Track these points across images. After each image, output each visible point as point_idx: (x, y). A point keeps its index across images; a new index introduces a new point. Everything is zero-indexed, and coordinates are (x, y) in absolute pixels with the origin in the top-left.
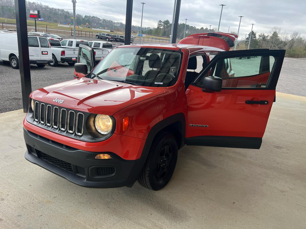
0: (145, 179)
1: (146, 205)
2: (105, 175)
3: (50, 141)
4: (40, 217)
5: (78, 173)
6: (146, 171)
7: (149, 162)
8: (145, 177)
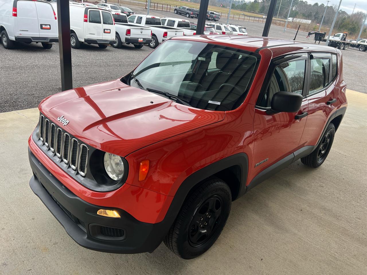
5: (80, 223)
6: (174, 233)
7: (180, 223)
8: (172, 241)
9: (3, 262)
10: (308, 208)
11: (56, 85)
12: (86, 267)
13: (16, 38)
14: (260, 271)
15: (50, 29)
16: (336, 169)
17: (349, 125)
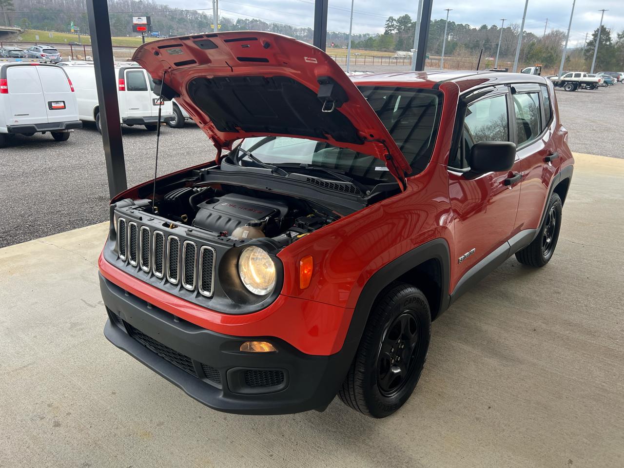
0: (354, 391)
2: (262, 386)
3: (147, 306)
5: (206, 377)
6: (356, 372)
7: (364, 354)
9: (83, 462)
10: (544, 326)
11: (93, 194)
12: (218, 451)
13: (9, 129)
14: (495, 422)
15: (64, 107)
16: (572, 265)
17: (577, 201)
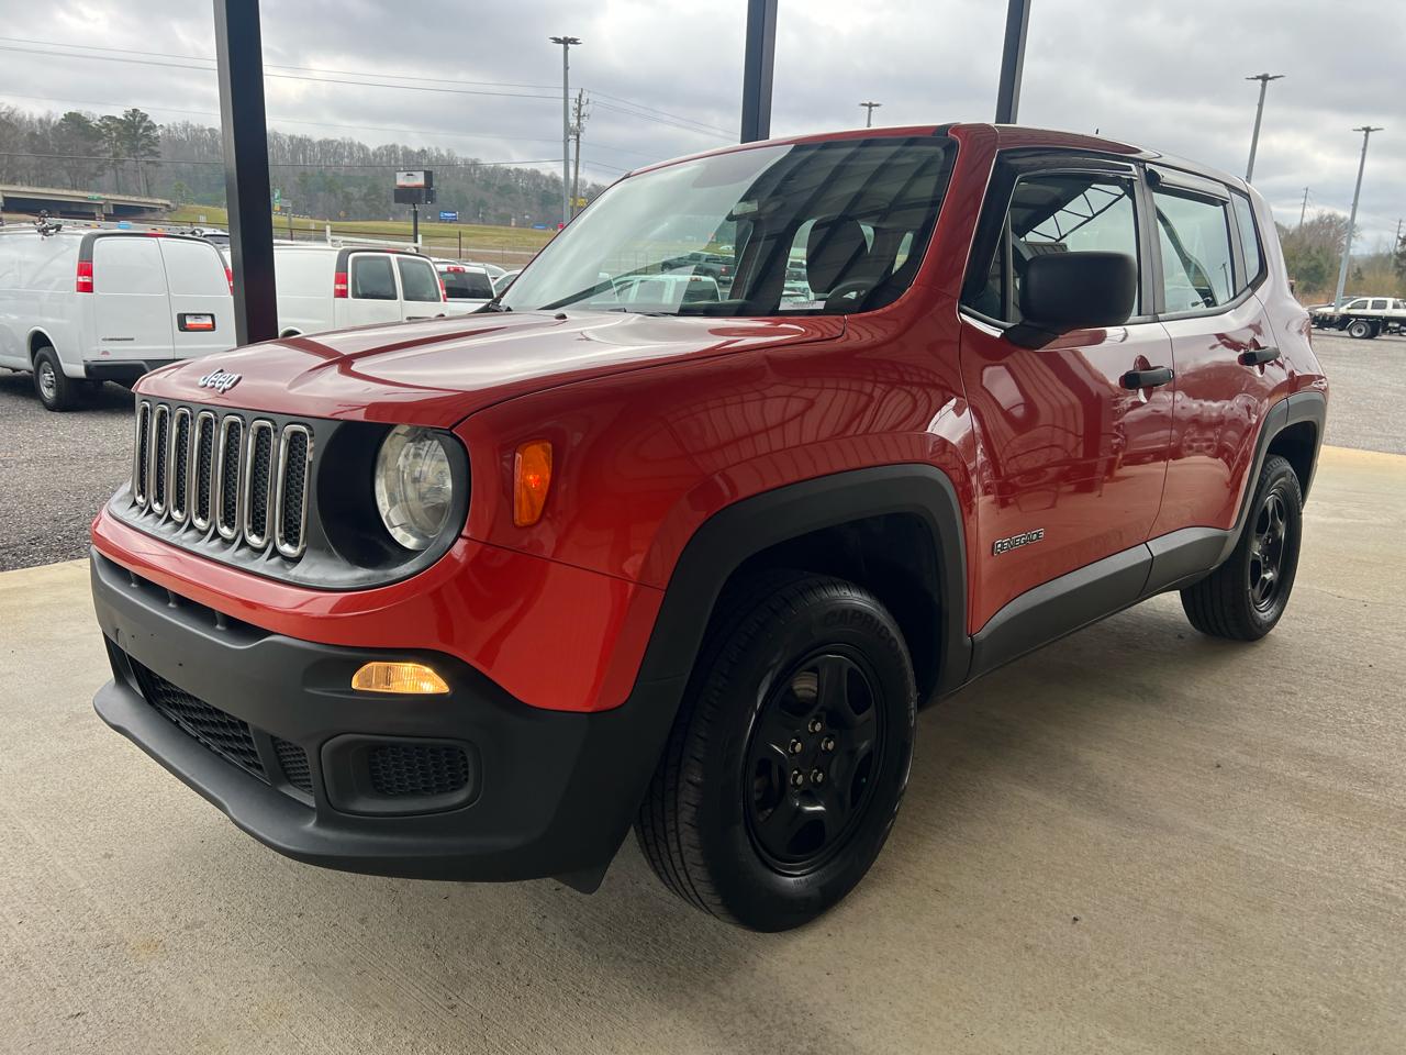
0: (678, 840)
1: (674, 1013)
2: (415, 793)
3: (169, 602)
4: (71, 1021)
5: (289, 778)
6: (681, 785)
10: (1243, 759)
12: (318, 990)
13: (88, 368)
14: (1075, 957)
15: (212, 328)
16: (1333, 640)
17: (1356, 521)
